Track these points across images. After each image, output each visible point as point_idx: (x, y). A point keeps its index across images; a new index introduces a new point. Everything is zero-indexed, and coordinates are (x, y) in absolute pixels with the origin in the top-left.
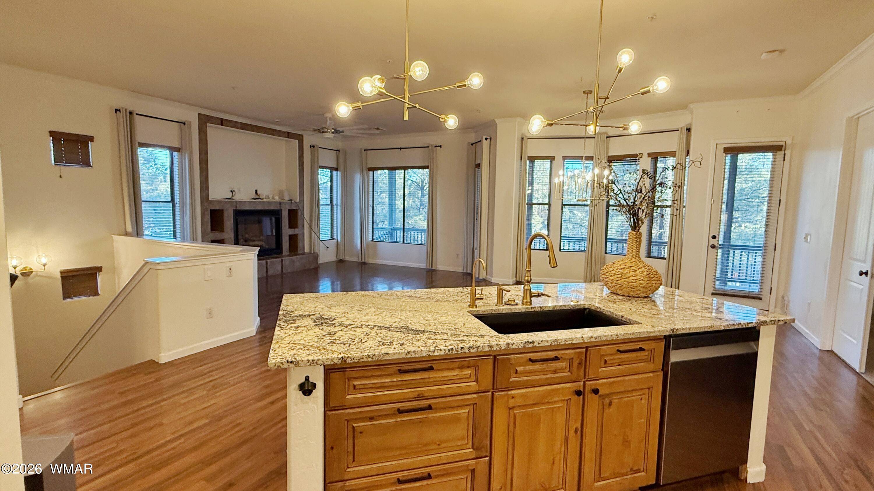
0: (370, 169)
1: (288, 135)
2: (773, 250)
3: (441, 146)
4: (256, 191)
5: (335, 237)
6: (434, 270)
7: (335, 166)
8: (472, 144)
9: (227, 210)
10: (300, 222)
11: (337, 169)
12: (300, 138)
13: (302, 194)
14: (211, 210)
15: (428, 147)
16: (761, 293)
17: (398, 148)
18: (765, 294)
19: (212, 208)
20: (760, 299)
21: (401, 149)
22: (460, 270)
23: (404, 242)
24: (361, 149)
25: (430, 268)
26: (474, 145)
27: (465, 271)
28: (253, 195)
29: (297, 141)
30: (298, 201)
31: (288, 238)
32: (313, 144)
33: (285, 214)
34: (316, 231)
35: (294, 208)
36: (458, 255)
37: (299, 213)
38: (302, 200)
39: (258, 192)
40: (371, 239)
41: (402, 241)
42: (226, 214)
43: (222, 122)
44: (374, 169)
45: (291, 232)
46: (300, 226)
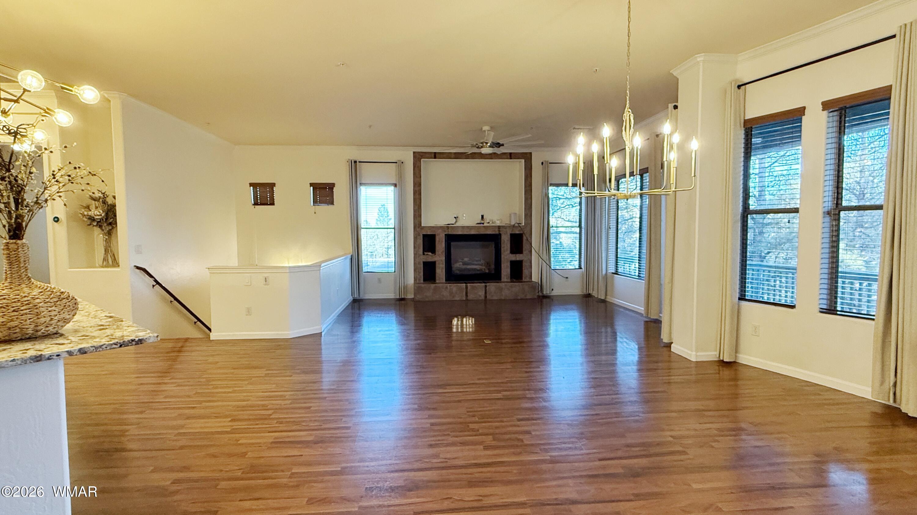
1: (511, 156)
4: (482, 216)
5: (582, 266)
9: (439, 235)
10: (526, 248)
12: (527, 157)
13: (529, 215)
14: (423, 235)
19: (425, 233)
28: (479, 220)
29: (525, 160)
30: (524, 224)
31: (509, 264)
33: (506, 240)
35: (517, 233)
37: (526, 238)
38: (529, 223)
39: (485, 217)
40: (614, 271)
42: (437, 239)
43: (435, 156)
45: (513, 257)
46: (526, 251)
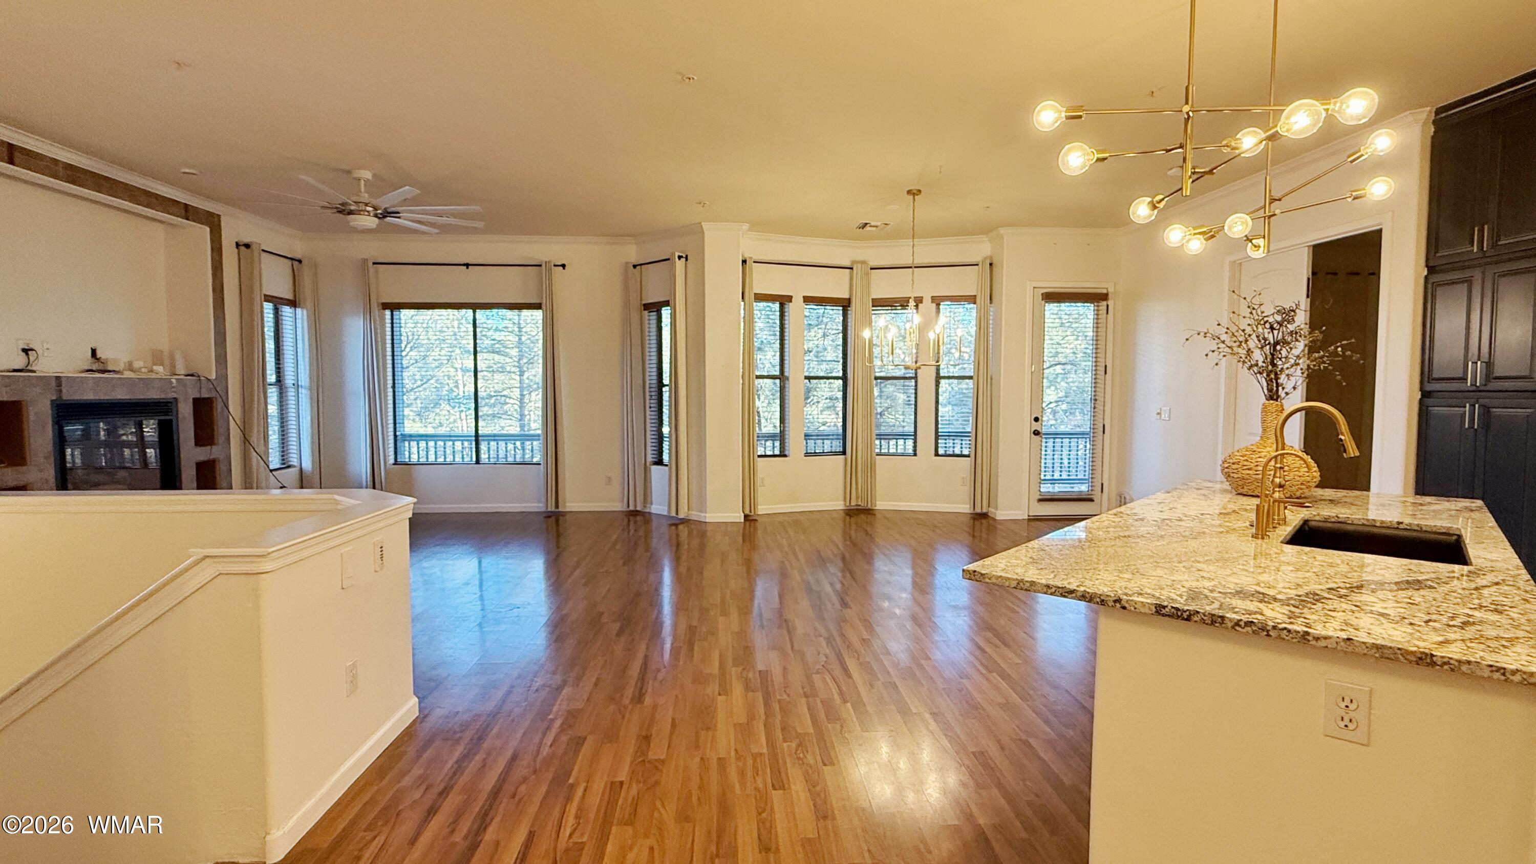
0: (385, 306)
1: (186, 211)
2: (1102, 433)
3: (563, 266)
4: (94, 352)
5: (294, 461)
6: (564, 514)
7: (290, 296)
8: (635, 266)
9: (32, 402)
10: (219, 428)
11: (293, 304)
12: (213, 222)
13: (221, 359)
15: (540, 266)
16: (1093, 493)
17: (464, 265)
18: (1097, 495)
20: (1091, 500)
21: (467, 265)
22: (618, 506)
23: (478, 462)
24: (365, 261)
25: (553, 509)
26: (638, 267)
27: (632, 508)
28: (89, 362)
29: (208, 229)
30: (214, 377)
31: (194, 472)
32: (246, 240)
33: (185, 412)
34: (261, 449)
35: (205, 395)
36: (609, 478)
37: (219, 405)
38: (223, 377)
39: (99, 355)
40: (391, 460)
41: (474, 459)
42: (30, 414)
43: (12, 154)
44: (394, 307)
45: (203, 454)
46: (221, 440)
